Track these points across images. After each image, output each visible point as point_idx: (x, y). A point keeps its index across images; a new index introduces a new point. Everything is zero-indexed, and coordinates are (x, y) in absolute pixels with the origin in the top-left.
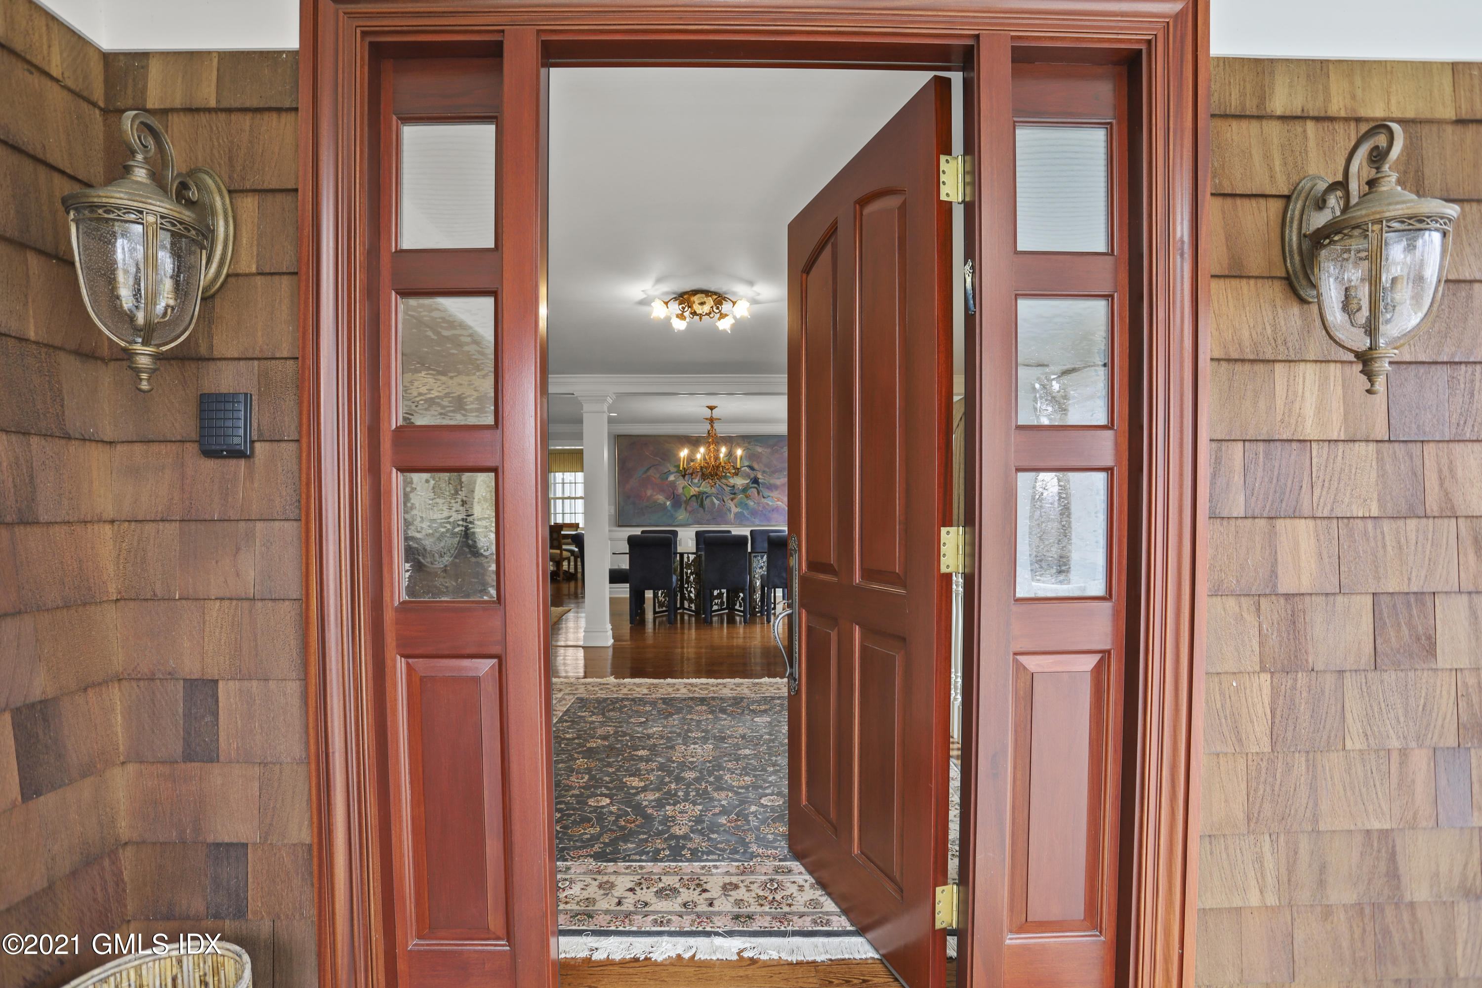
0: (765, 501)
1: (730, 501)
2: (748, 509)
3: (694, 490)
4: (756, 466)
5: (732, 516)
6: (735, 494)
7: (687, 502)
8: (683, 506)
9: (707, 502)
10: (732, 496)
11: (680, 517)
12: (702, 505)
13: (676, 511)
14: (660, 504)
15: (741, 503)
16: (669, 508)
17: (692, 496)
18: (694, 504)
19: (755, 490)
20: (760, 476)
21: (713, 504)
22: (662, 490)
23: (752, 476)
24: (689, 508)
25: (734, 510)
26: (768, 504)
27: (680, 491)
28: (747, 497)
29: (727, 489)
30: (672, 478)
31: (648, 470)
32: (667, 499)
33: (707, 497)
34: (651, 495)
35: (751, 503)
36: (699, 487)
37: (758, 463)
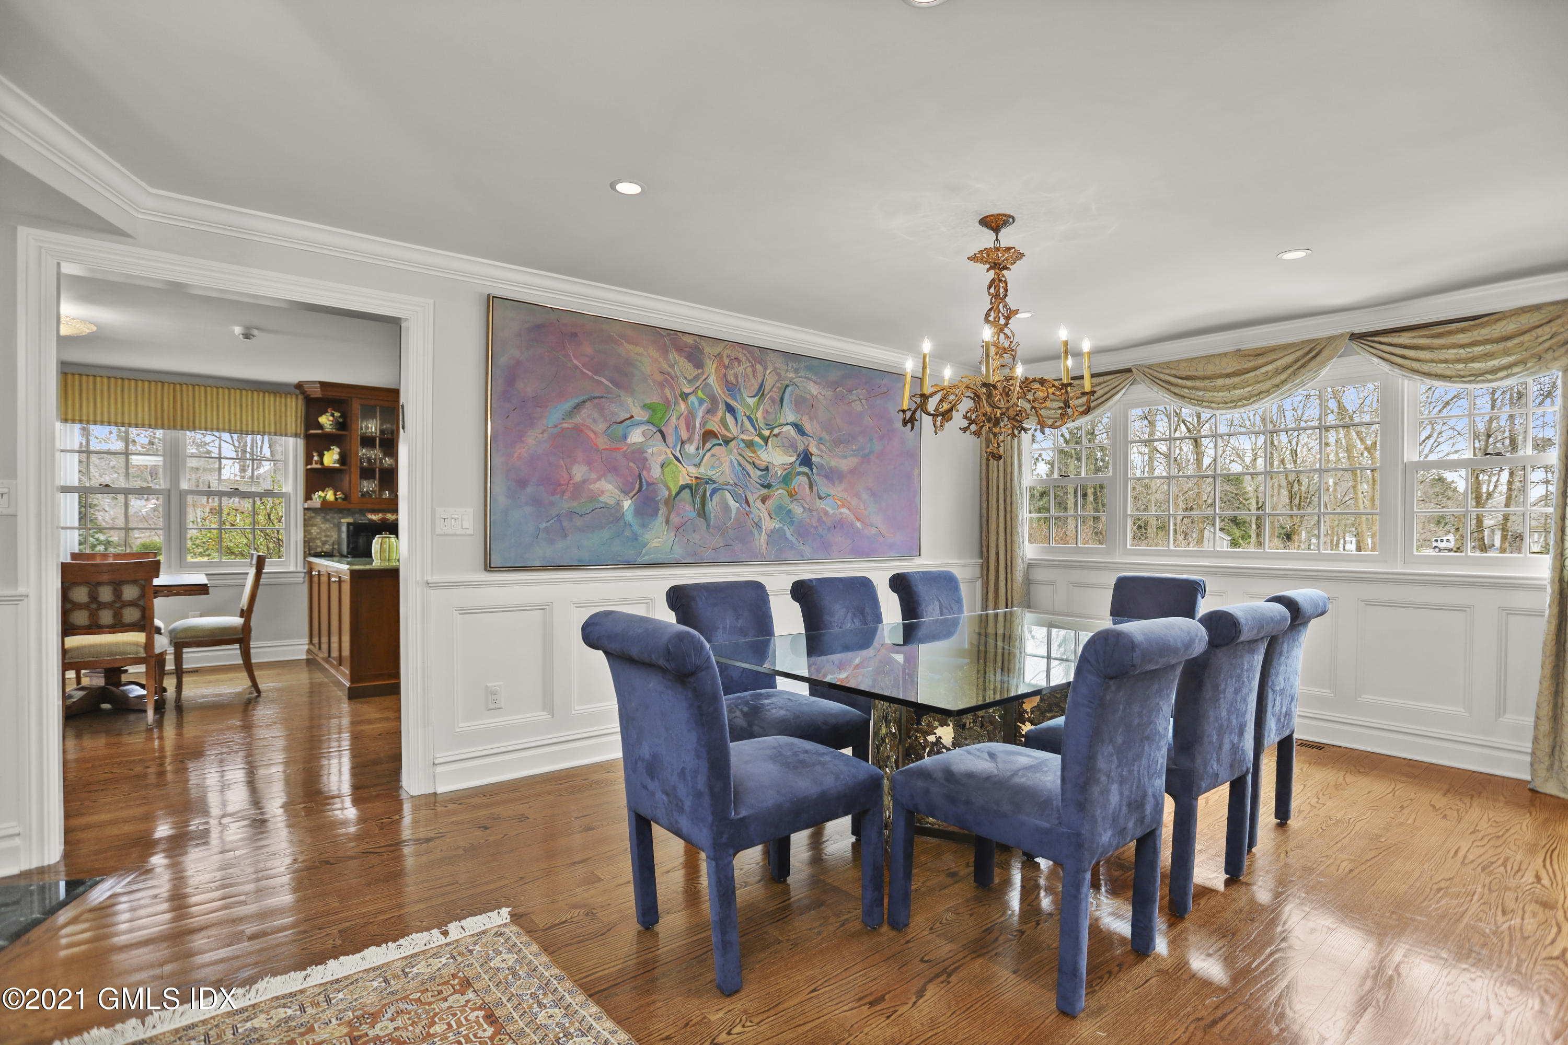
0: (821, 504)
1: (759, 503)
2: (792, 523)
3: (685, 474)
4: (808, 426)
5: (763, 538)
6: (768, 486)
7: (670, 503)
8: (662, 511)
9: (713, 505)
10: (764, 491)
11: (655, 543)
12: (702, 512)
13: (644, 526)
14: (607, 506)
15: (780, 508)
16: (629, 517)
17: (683, 488)
18: (687, 508)
19: (804, 479)
20: (813, 449)
21: (726, 508)
22: (611, 468)
23: (801, 448)
24: (675, 519)
25: (768, 524)
26: (826, 513)
27: (656, 472)
28: (791, 495)
29: (755, 474)
30: (636, 436)
31: (578, 407)
32: (626, 493)
33: (714, 491)
34: (584, 482)
35: (797, 510)
36: (697, 465)
37: (811, 419)
